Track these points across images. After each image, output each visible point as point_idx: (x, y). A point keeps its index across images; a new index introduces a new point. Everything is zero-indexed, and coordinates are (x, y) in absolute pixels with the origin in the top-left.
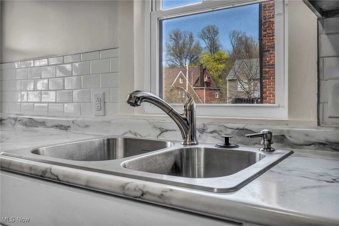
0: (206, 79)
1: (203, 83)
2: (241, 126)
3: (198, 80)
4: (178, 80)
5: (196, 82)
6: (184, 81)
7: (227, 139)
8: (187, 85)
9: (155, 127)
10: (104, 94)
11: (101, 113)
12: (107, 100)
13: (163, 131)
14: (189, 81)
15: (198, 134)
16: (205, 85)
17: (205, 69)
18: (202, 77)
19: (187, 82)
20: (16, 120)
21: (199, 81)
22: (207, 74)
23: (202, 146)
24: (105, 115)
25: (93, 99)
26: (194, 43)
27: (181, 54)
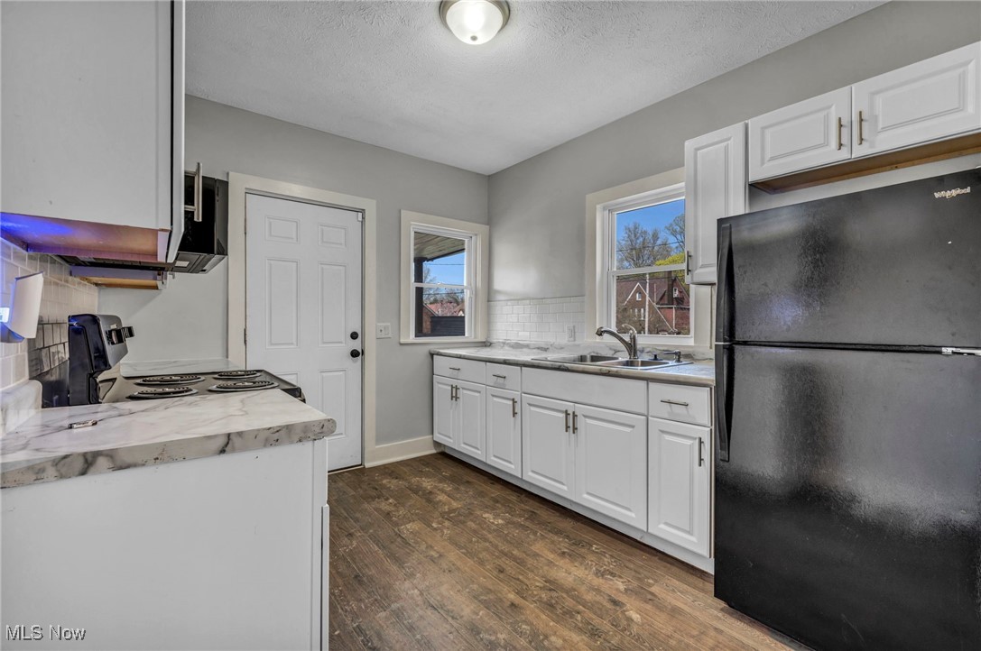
0: (676, 294)
1: (671, 300)
2: (666, 348)
3: (664, 295)
4: (634, 295)
5: (661, 298)
6: (644, 297)
7: (656, 356)
8: (647, 303)
9: (611, 349)
10: (574, 327)
11: (572, 339)
12: (576, 330)
13: (616, 352)
14: (650, 296)
15: (638, 353)
16: (675, 302)
17: (675, 279)
18: (670, 291)
19: (648, 298)
20: (504, 343)
21: (666, 297)
22: (678, 286)
23: (639, 360)
24: (575, 340)
25: (566, 329)
26: (659, 242)
27: (638, 258)
